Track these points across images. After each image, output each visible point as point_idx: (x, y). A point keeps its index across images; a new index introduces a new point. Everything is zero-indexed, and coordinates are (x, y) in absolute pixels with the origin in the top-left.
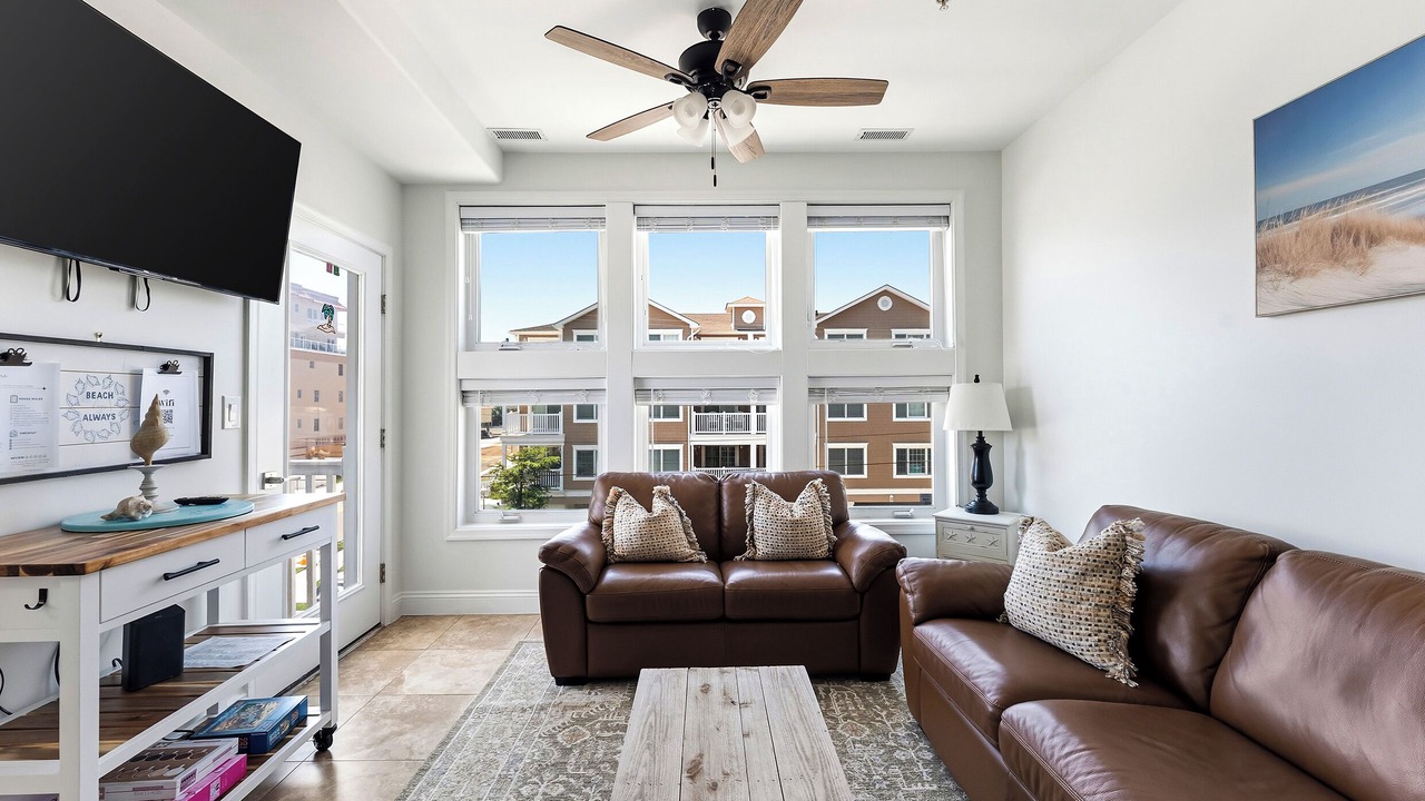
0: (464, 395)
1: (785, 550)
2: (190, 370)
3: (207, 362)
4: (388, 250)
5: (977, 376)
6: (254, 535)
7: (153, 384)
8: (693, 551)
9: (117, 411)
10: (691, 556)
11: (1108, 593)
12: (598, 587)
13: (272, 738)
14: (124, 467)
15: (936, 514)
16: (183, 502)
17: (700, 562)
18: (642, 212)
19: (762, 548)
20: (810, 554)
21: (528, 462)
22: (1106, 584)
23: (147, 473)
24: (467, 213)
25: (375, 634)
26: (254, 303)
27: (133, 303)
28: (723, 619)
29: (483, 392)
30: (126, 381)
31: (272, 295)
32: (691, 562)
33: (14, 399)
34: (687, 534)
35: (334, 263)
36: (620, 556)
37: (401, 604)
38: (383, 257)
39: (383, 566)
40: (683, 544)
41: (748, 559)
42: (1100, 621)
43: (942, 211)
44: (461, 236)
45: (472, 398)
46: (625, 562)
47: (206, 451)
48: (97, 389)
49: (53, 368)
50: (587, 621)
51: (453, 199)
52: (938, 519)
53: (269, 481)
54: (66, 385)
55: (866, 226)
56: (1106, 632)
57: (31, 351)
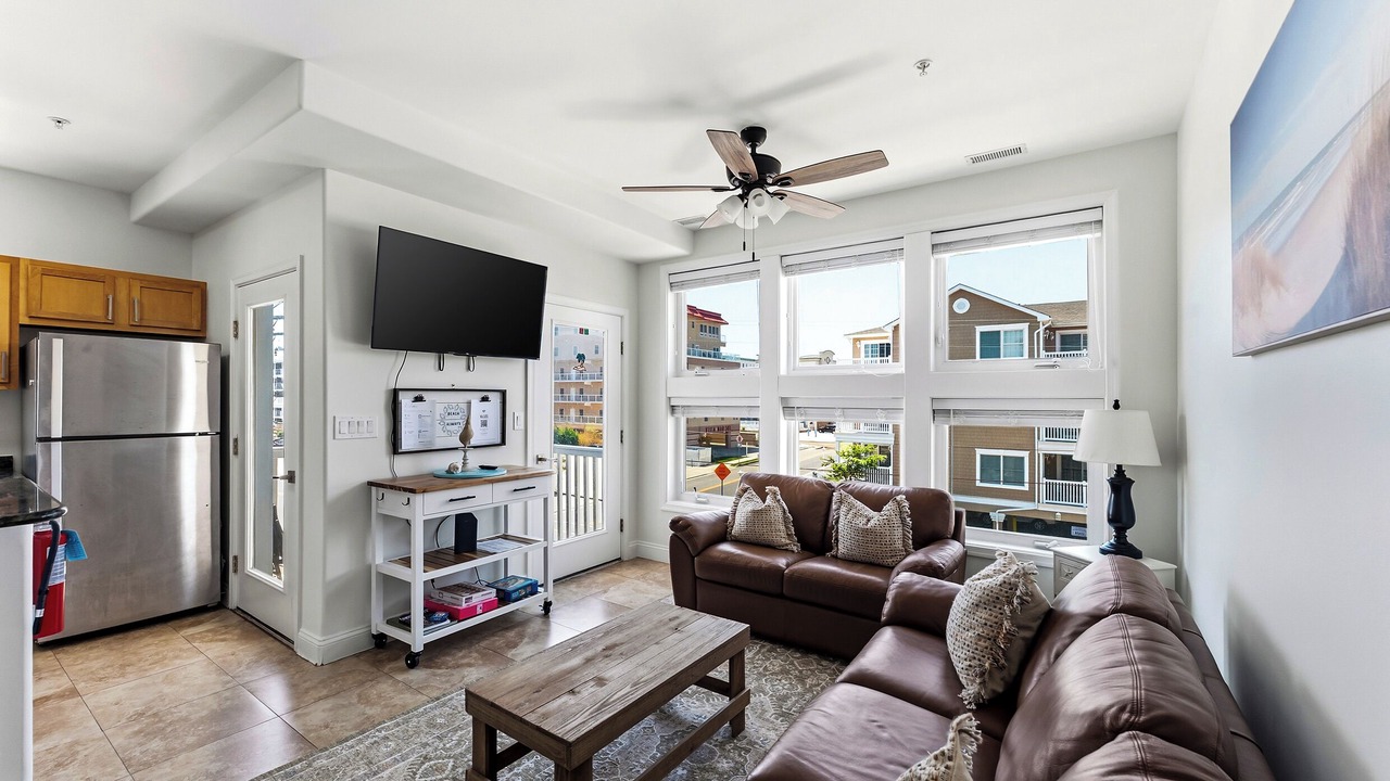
0: (673, 408)
1: (856, 553)
2: (495, 399)
3: (503, 393)
4: (625, 312)
5: (1117, 401)
6: (498, 487)
7: (477, 406)
8: (788, 542)
9: (461, 421)
10: (787, 545)
11: (991, 626)
12: (706, 553)
13: (514, 596)
14: (457, 449)
15: (1057, 549)
16: (482, 467)
17: (793, 552)
18: (787, 261)
19: (842, 548)
20: (880, 561)
21: (855, 459)
22: (992, 618)
23: (465, 452)
24: (674, 279)
25: (617, 563)
26: (530, 361)
27: (469, 368)
28: (781, 596)
29: (683, 407)
30: (464, 406)
31: (536, 355)
32: (787, 550)
33: (420, 416)
34: (787, 528)
35: (584, 327)
36: (735, 536)
37: (637, 548)
38: (622, 317)
39: (622, 521)
40: (781, 533)
41: (833, 556)
42: (977, 649)
43: (1094, 215)
44: (670, 296)
45: (678, 410)
46: (737, 541)
47: (503, 442)
48: (453, 411)
49: (434, 403)
50: (696, 578)
51: (664, 270)
52: (1057, 554)
53: (541, 459)
54: (439, 409)
55: (997, 244)
56: (979, 660)
57: (424, 394)
